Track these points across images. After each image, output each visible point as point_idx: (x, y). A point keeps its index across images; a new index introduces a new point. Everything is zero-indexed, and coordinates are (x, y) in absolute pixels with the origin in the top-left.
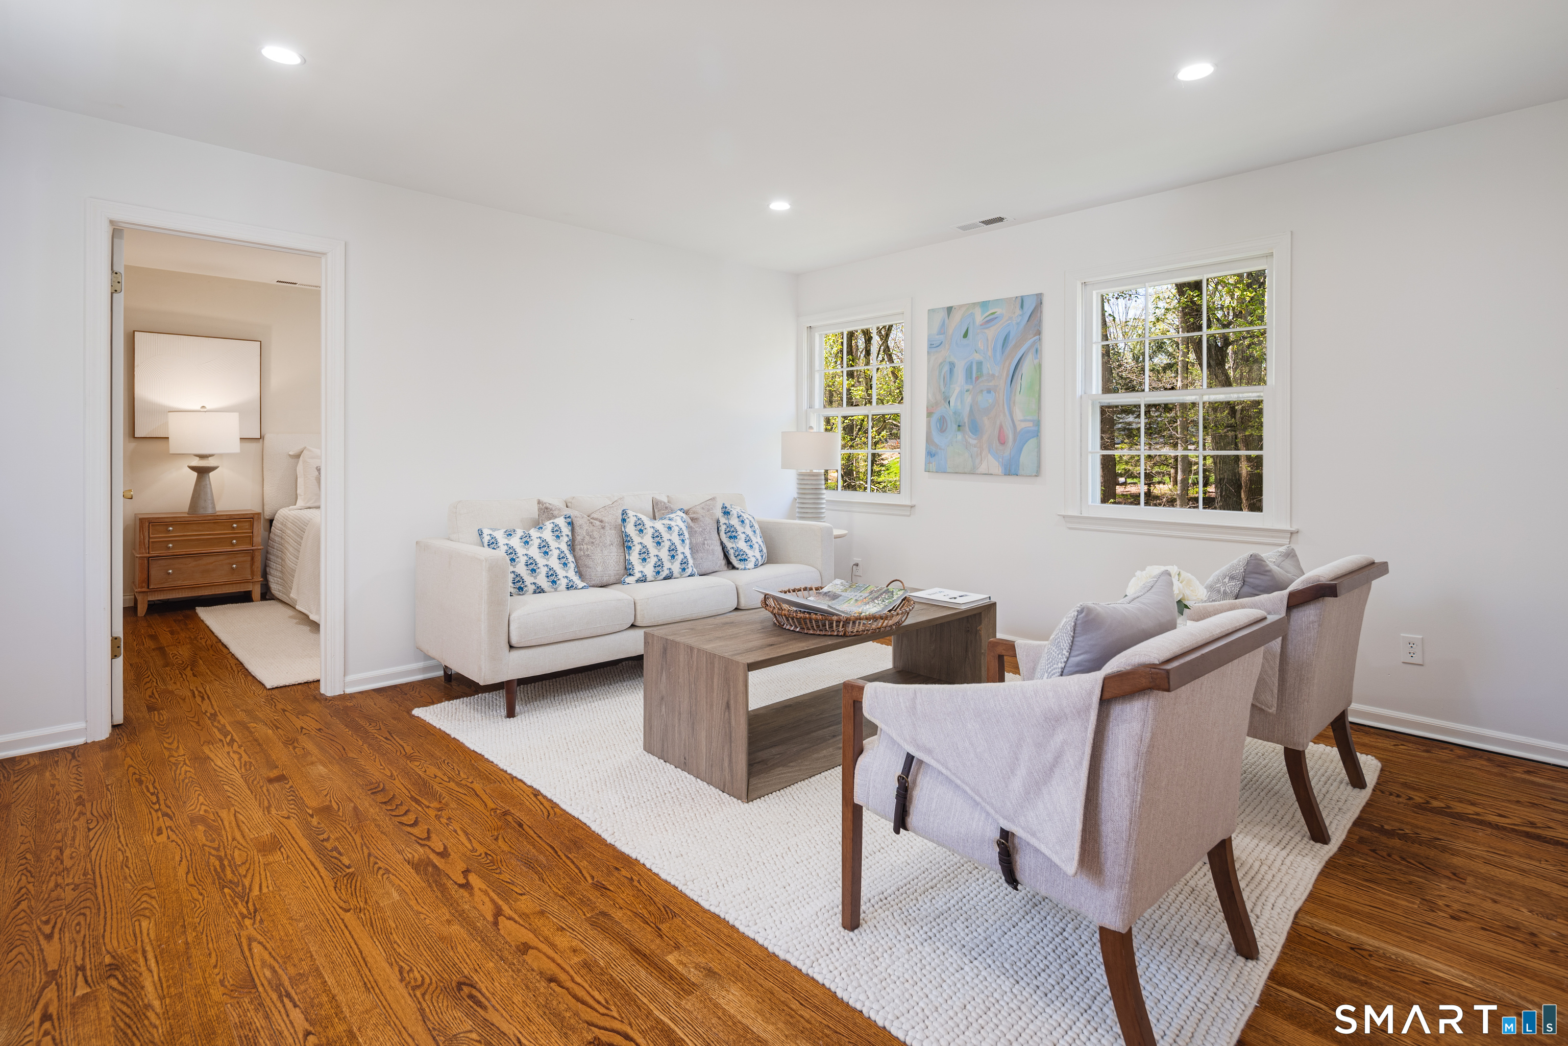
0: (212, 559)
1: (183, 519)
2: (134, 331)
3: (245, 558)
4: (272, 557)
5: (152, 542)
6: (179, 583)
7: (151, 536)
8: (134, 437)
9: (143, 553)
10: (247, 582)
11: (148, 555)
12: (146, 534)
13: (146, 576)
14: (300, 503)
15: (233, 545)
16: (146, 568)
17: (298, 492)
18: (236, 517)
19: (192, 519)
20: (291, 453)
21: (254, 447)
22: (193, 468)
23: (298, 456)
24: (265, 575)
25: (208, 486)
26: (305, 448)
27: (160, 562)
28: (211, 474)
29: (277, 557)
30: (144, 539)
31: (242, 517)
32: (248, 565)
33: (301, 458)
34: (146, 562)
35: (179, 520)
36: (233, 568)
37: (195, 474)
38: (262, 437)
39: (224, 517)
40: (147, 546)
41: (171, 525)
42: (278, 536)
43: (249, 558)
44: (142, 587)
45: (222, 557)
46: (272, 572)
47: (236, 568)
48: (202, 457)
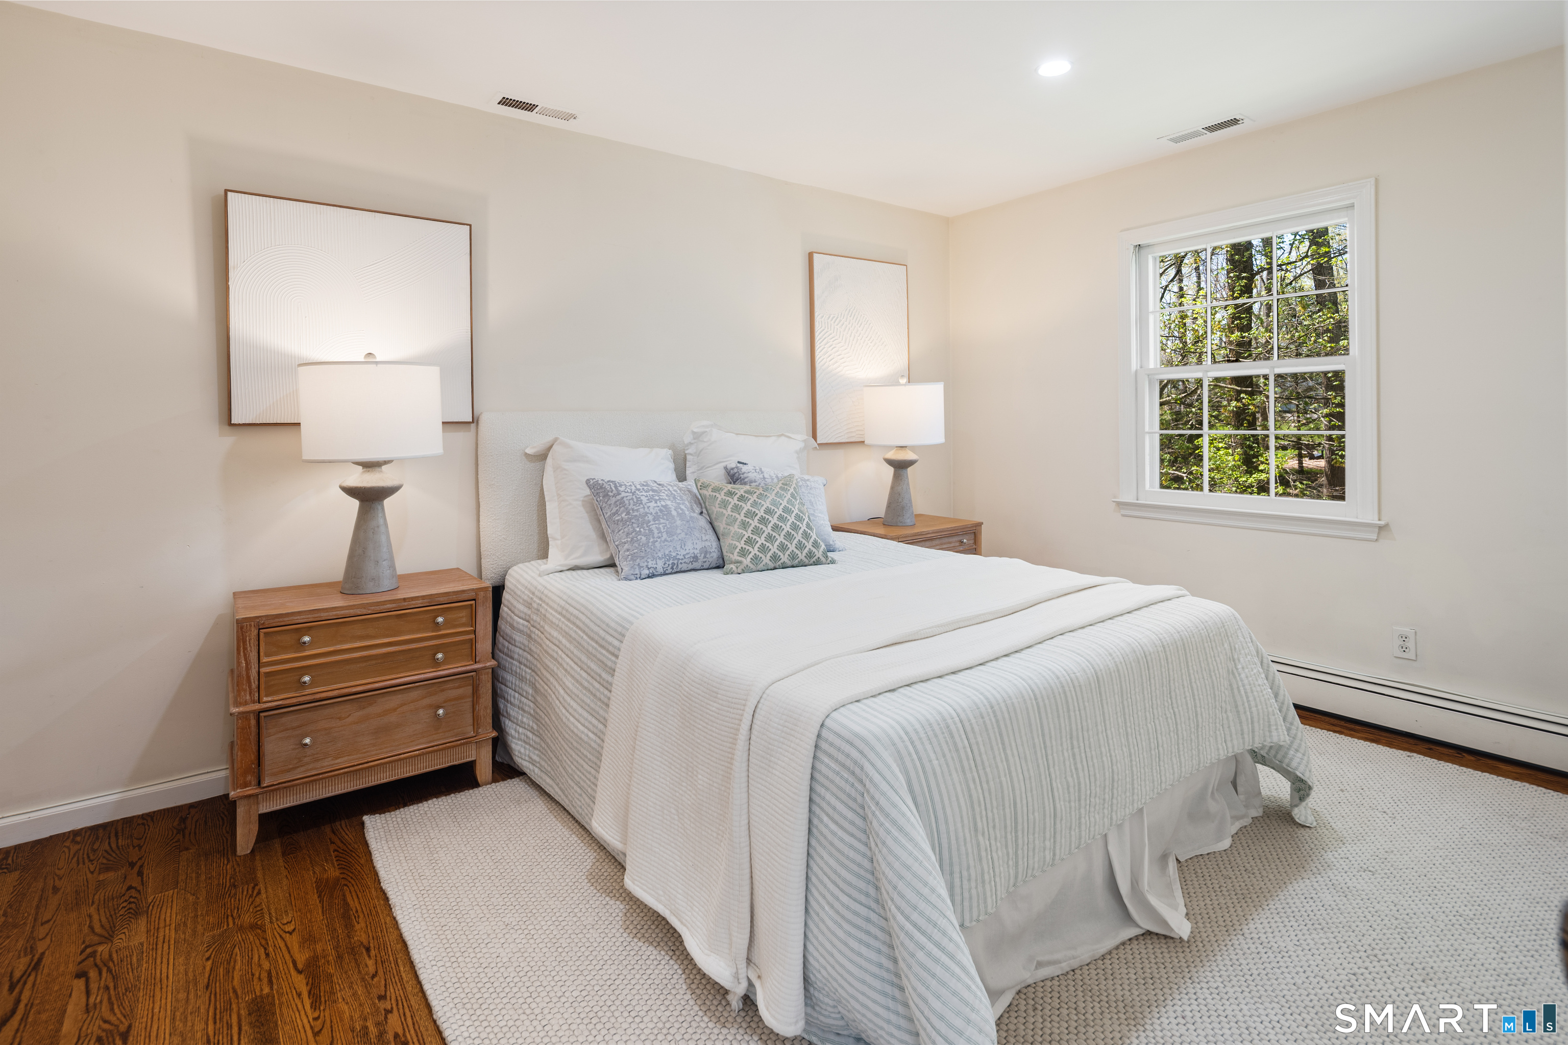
0: (394, 701)
1: (332, 614)
2: (226, 191)
3: (460, 691)
4: (509, 677)
5: (268, 674)
6: (327, 764)
7: (264, 660)
8: (230, 424)
9: (246, 703)
10: (466, 741)
11: (257, 707)
12: (253, 656)
13: (253, 757)
14: (556, 557)
15: (436, 663)
16: (253, 737)
17: (550, 531)
18: (442, 600)
19: (352, 612)
20: (529, 451)
21: (463, 438)
22: (352, 492)
23: (542, 457)
24: (497, 724)
25: (382, 529)
26: (556, 440)
27: (284, 720)
28: (388, 502)
29: (522, 679)
30: (248, 668)
31: (455, 598)
32: (467, 705)
33: (549, 460)
34: (253, 722)
35: (324, 615)
36: (437, 716)
37: (355, 504)
38: (475, 420)
39: (419, 603)
40: (254, 685)
41: (307, 631)
42: (521, 631)
43: (469, 690)
44: (245, 785)
45: (414, 694)
46: (513, 712)
47: (445, 714)
48: (369, 466)
